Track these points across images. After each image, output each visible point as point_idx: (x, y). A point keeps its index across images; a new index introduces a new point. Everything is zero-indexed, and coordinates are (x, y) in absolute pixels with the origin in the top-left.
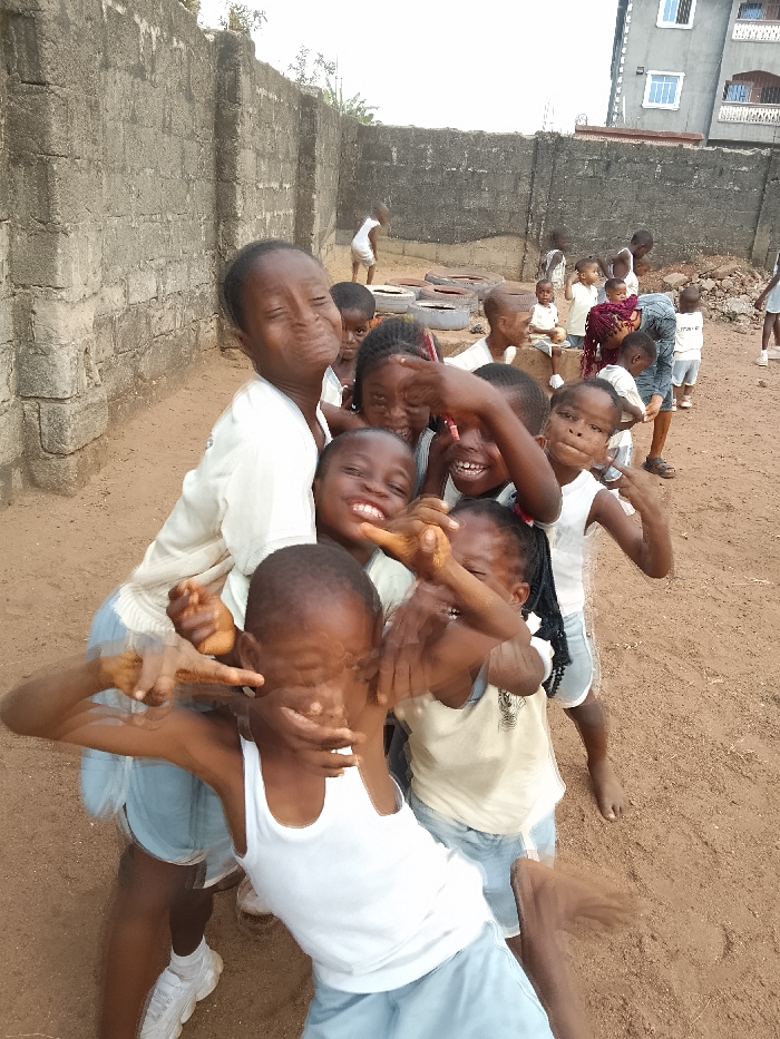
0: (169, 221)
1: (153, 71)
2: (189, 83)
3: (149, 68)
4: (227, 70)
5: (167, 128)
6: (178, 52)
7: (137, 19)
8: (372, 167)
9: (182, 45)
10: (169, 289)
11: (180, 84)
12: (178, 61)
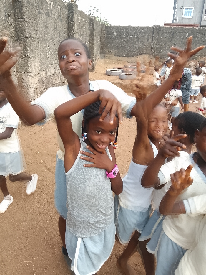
0: (56, 54)
2: (61, 17)
3: (50, 13)
4: (70, 13)
5: (55, 29)
7: (47, 0)
8: (109, 37)
9: (59, 7)
10: (57, 72)
11: (58, 17)
12: (58, 11)
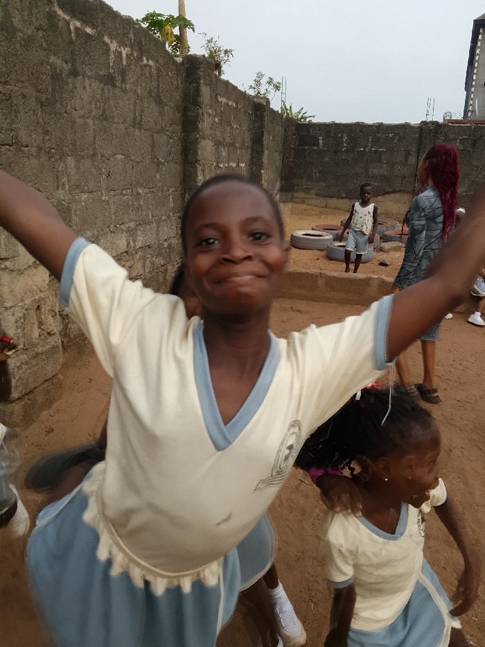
0: (138, 194)
1: (123, 81)
2: (158, 91)
3: (119, 78)
4: (191, 83)
5: (137, 124)
6: (148, 68)
7: (106, 39)
8: (305, 150)
9: (151, 63)
10: (139, 244)
11: (150, 92)
12: (147, 74)
